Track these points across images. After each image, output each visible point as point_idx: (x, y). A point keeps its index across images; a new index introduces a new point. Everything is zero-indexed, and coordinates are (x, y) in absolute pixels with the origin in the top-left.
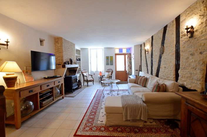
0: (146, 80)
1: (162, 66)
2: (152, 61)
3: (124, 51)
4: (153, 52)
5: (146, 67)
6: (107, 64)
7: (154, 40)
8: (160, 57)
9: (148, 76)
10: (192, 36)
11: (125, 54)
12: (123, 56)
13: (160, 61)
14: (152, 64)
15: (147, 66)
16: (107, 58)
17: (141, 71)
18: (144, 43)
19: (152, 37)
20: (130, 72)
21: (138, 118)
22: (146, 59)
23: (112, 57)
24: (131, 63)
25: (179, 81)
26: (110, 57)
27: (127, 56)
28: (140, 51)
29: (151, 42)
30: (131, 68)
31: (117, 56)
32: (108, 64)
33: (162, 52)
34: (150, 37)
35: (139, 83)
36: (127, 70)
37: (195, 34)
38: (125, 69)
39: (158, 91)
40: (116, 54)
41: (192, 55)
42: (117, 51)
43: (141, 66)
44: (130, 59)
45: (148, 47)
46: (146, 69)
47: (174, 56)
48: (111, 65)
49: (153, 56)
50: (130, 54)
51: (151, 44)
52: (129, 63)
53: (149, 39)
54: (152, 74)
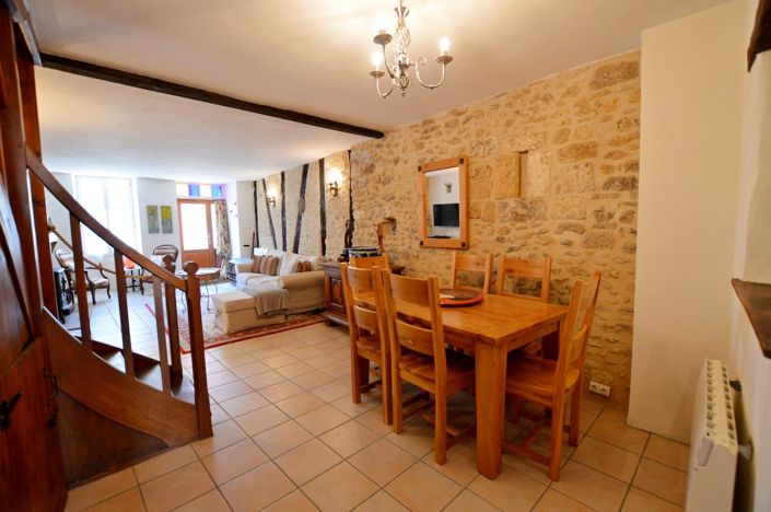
0: (276, 262)
1: (303, 233)
2: (284, 223)
3: (206, 193)
4: (286, 206)
5: (271, 237)
6: (153, 230)
7: (286, 182)
8: (300, 218)
9: (279, 253)
10: (336, 195)
11: (208, 202)
12: (202, 207)
13: (299, 225)
14: (284, 229)
15: (273, 234)
16: (152, 211)
17: (258, 246)
18: (264, 180)
19: (283, 174)
20: (226, 252)
21: (278, 308)
22: (270, 217)
23: (169, 208)
24: (226, 227)
25: (326, 255)
26: (162, 207)
27: (213, 206)
28: (252, 198)
29: (280, 183)
30: (227, 240)
31: (183, 205)
32: (157, 231)
33: (302, 209)
34: (279, 172)
35: (262, 270)
36: (215, 246)
37: (339, 192)
38: (211, 245)
39: (301, 271)
40: (180, 201)
41: (337, 218)
42: (183, 192)
43: (256, 235)
44: (225, 216)
45: (273, 192)
46: (272, 242)
47: (319, 217)
48: (164, 232)
49: (287, 214)
50: (223, 202)
51: (280, 187)
52: (220, 225)
53: (276, 175)
54: (285, 249)
